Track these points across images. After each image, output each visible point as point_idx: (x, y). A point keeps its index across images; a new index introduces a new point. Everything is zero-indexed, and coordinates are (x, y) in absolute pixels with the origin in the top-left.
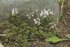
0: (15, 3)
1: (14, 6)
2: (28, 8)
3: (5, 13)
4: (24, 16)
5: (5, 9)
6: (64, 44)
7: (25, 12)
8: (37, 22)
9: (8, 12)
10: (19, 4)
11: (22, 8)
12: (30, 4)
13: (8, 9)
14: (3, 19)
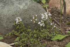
0: (17, 12)
1: (16, 16)
2: (28, 14)
3: (8, 24)
4: (26, 23)
5: (8, 20)
6: (68, 39)
7: (26, 19)
8: (42, 24)
9: (11, 22)
10: (20, 13)
11: (23, 15)
12: (28, 11)
13: (11, 19)
14: (7, 30)
